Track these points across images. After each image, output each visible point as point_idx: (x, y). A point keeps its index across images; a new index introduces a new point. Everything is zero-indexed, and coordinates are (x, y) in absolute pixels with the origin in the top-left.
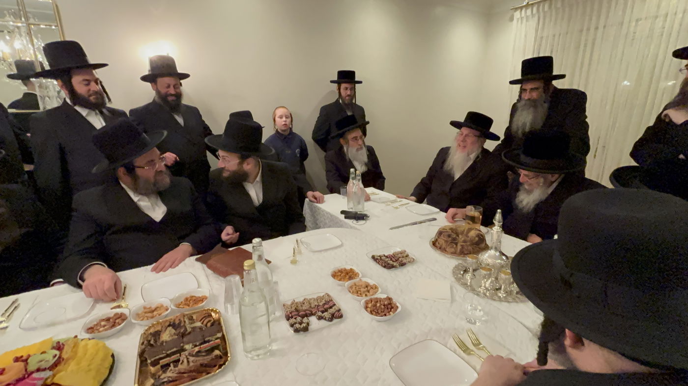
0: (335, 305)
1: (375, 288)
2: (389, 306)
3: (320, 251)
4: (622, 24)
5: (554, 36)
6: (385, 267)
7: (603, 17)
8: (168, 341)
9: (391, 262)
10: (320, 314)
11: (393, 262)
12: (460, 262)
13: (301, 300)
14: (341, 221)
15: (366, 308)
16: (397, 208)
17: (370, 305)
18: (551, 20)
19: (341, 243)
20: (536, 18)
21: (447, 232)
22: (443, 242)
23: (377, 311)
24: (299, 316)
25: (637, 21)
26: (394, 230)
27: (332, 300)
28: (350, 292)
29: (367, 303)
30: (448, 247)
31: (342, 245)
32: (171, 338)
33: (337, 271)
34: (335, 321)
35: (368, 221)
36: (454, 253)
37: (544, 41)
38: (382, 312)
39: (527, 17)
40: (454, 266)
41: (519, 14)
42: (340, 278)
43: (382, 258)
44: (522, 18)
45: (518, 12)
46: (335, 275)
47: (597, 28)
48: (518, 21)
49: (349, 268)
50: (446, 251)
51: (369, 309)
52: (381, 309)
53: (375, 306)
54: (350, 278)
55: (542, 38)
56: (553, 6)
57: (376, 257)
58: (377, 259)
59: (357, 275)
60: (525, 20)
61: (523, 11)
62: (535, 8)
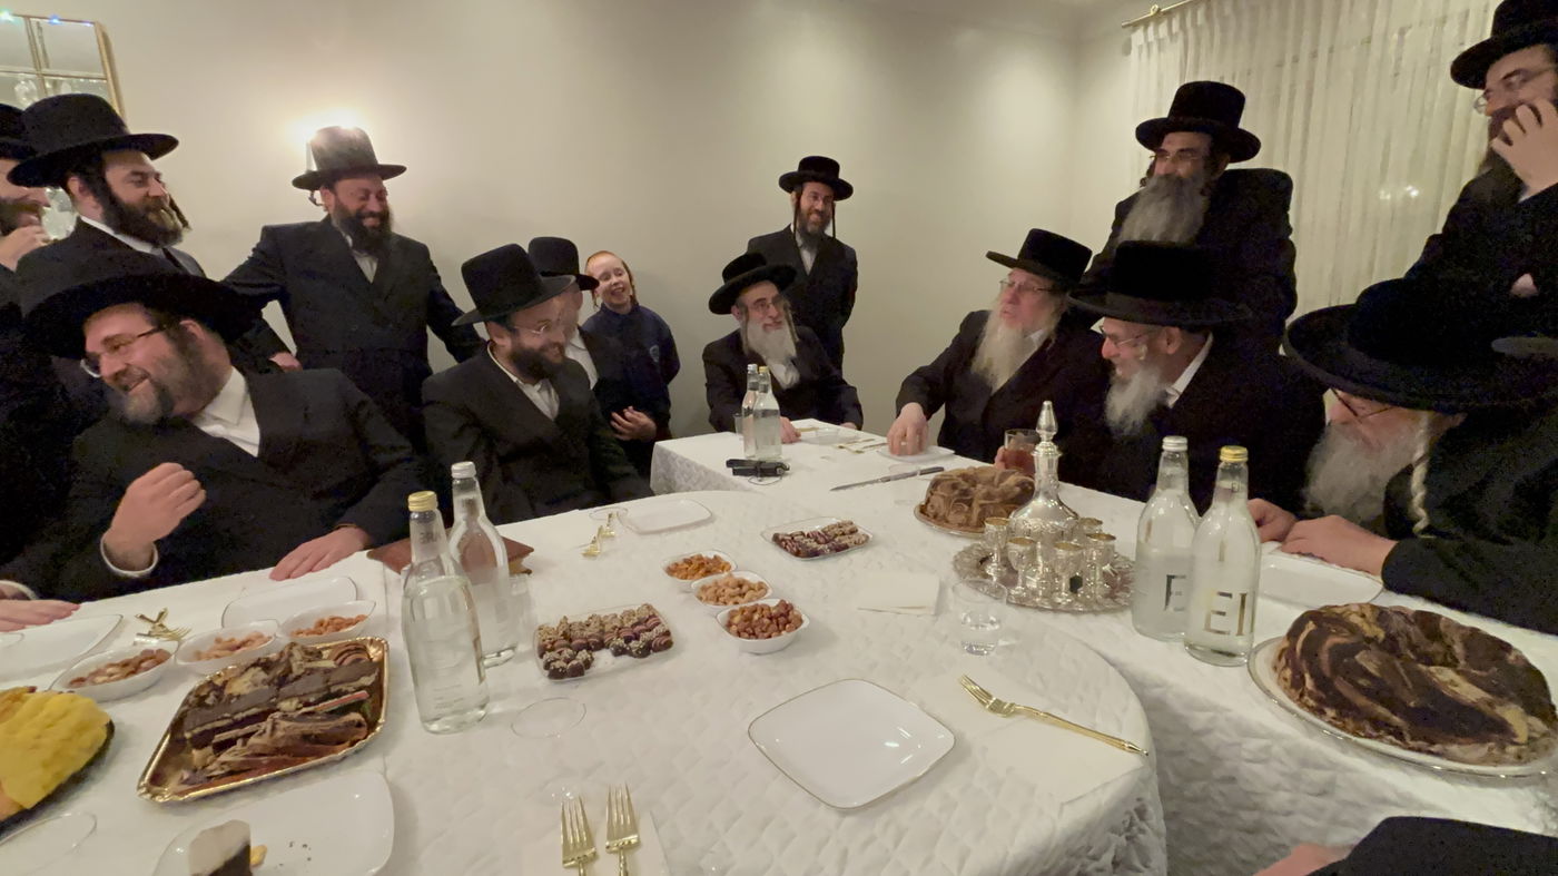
0: (658, 624)
1: (761, 587)
2: (782, 620)
3: (659, 532)
4: (1369, 40)
6: (797, 554)
8: (244, 695)
9: (815, 545)
10: (621, 642)
11: (819, 543)
13: (584, 619)
14: (724, 480)
15: (729, 625)
16: (858, 452)
17: (737, 619)
18: (1211, 42)
19: (709, 515)
20: (1180, 42)
22: (941, 500)
23: (753, 629)
24: (571, 648)
26: (842, 491)
27: (654, 616)
28: (701, 599)
29: (732, 615)
30: (952, 513)
31: (710, 520)
32: (250, 690)
33: (680, 561)
34: (653, 656)
35: (785, 479)
36: (965, 526)
38: (763, 632)
39: (1160, 41)
41: (1143, 38)
42: (685, 573)
43: (795, 538)
44: (1149, 45)
45: (1140, 32)
46: (673, 570)
47: (1314, 55)
48: (1140, 55)
49: (712, 557)
50: (947, 522)
51: (734, 628)
52: (763, 624)
53: (749, 619)
54: (708, 572)
56: (1215, 12)
57: (780, 537)
58: (783, 540)
59: (727, 567)
60: (1155, 48)
61: (1151, 29)
62: (1175, 21)
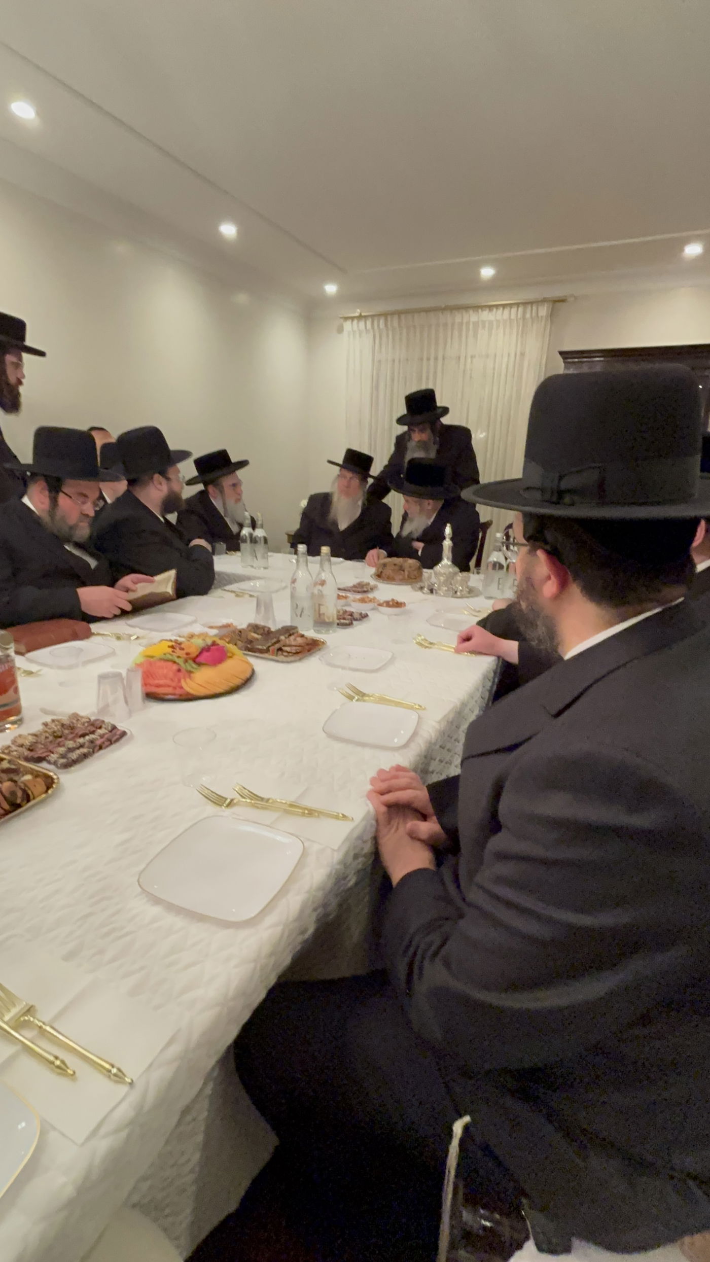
4: (459, 358)
5: (394, 361)
7: (441, 349)
17: (382, 605)
20: (371, 335)
25: (472, 357)
34: (364, 620)
37: (382, 366)
39: (359, 330)
41: (350, 326)
44: (354, 332)
45: (348, 324)
47: (436, 357)
48: (348, 335)
55: (380, 361)
60: (357, 336)
61: (355, 322)
62: (369, 323)
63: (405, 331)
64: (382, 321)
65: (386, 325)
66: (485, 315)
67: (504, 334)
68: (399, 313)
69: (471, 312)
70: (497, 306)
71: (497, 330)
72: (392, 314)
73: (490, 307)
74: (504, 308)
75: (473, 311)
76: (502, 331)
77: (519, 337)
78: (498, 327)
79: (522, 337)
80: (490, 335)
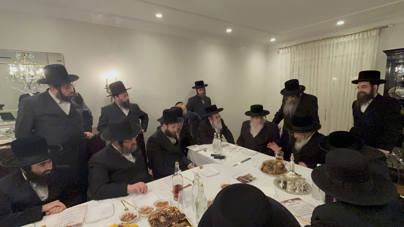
3: (210, 176)
4: (329, 57)
5: (300, 61)
7: (320, 55)
8: (164, 222)
9: (245, 180)
12: (276, 178)
14: (212, 160)
16: (238, 152)
18: (297, 55)
19: (218, 171)
20: (290, 53)
21: (268, 164)
22: (266, 168)
25: (336, 57)
30: (269, 171)
31: (219, 173)
33: (223, 186)
35: (226, 160)
36: (272, 174)
37: (295, 63)
39: (286, 52)
40: (274, 180)
44: (284, 53)
45: (281, 50)
47: (318, 59)
48: (282, 54)
50: (268, 173)
55: (294, 62)
57: (238, 178)
60: (285, 54)
61: (284, 49)
62: (289, 49)
63: (304, 50)
64: (295, 48)
65: (296, 49)
66: (342, 40)
67: (352, 46)
68: (302, 44)
69: (335, 39)
70: (348, 35)
71: (348, 45)
72: (299, 45)
73: (344, 36)
74: (351, 36)
75: (336, 39)
76: (351, 45)
77: (361, 46)
78: (349, 43)
79: (362, 45)
80: (345, 47)
